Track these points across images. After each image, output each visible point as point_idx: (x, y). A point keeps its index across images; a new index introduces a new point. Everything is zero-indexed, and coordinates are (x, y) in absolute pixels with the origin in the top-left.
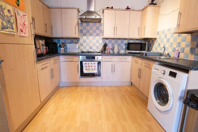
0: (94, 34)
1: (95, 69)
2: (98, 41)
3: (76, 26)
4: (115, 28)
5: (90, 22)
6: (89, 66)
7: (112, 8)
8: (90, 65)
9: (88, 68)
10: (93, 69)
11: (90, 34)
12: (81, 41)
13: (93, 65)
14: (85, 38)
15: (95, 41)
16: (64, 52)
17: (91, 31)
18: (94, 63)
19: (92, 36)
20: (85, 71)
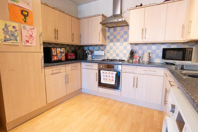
0: (122, 40)
1: (113, 80)
2: (125, 48)
3: (100, 33)
4: (144, 31)
5: (116, 27)
6: (106, 76)
7: (141, 5)
8: (108, 74)
9: (105, 78)
10: (111, 80)
11: (117, 39)
12: (108, 48)
13: (111, 75)
14: (111, 44)
15: (122, 47)
16: (91, 59)
17: (118, 37)
18: (112, 73)
19: (119, 42)
20: (102, 81)
